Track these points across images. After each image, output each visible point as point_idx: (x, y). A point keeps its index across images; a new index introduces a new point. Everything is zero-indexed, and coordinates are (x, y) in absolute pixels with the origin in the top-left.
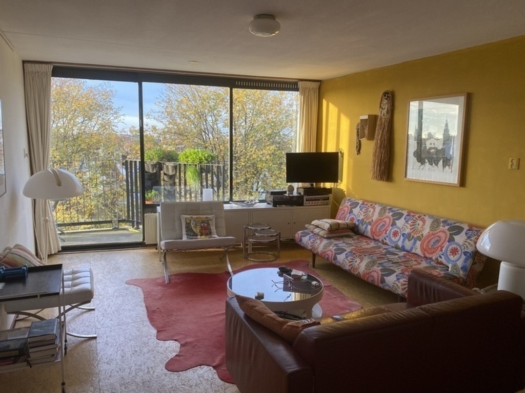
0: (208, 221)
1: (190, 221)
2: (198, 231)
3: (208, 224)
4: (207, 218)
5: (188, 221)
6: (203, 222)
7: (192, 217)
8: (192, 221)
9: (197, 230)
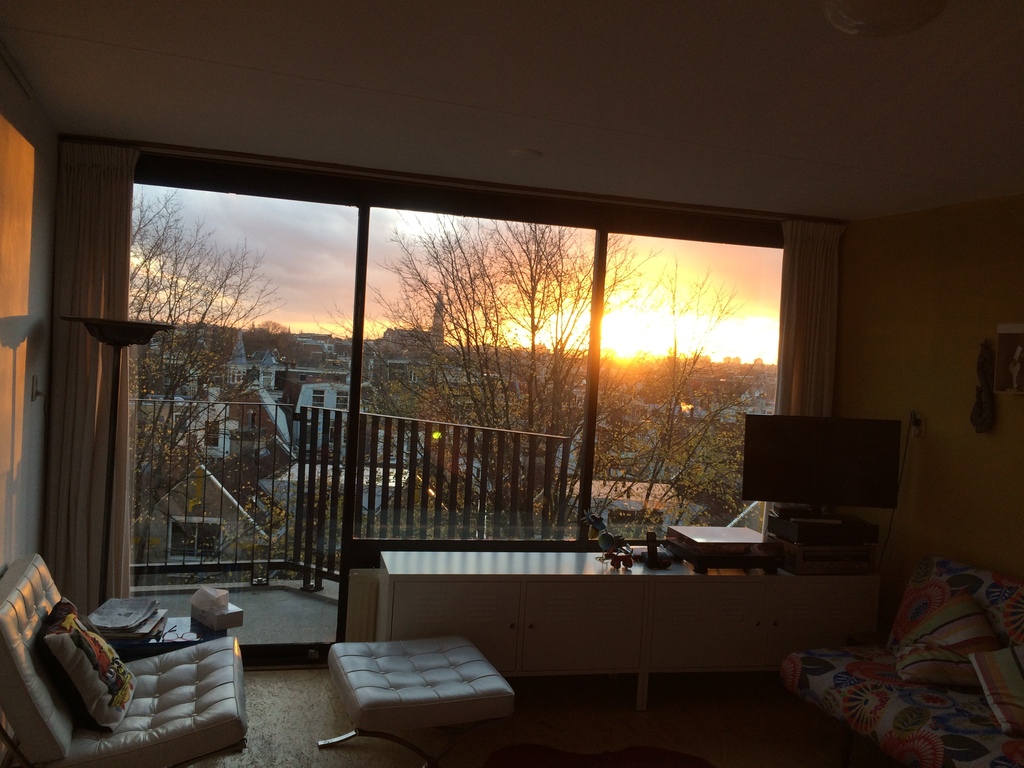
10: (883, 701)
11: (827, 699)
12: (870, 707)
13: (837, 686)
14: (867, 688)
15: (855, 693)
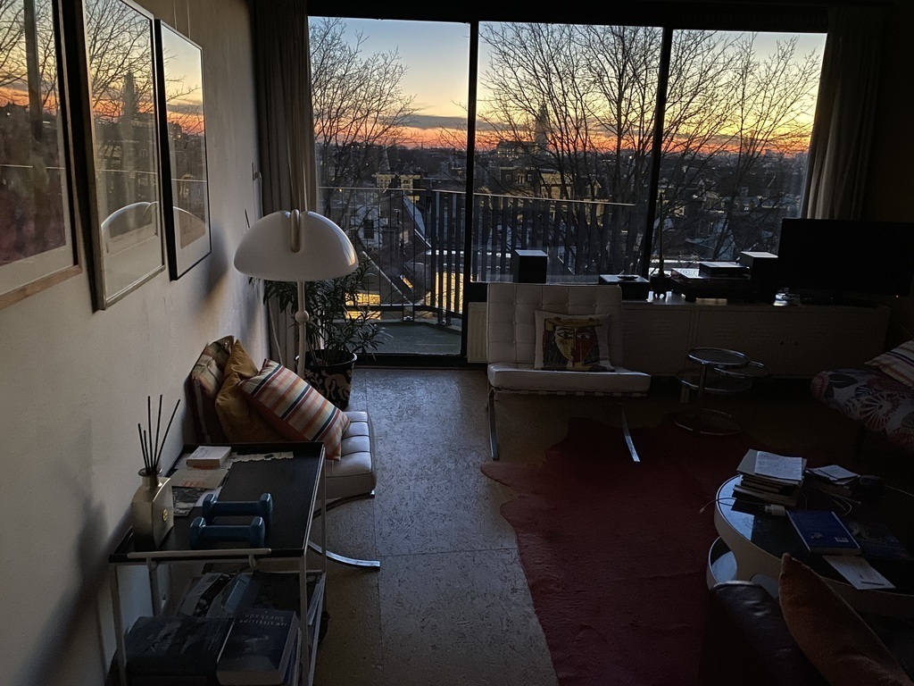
0: (593, 327)
1: (555, 329)
2: (570, 351)
3: (594, 336)
4: (591, 320)
5: (550, 328)
6: (581, 330)
7: (558, 319)
8: (557, 328)
9: (566, 349)
10: (895, 407)
11: (847, 405)
12: (884, 410)
13: (857, 395)
14: (883, 397)
15: (873, 401)
